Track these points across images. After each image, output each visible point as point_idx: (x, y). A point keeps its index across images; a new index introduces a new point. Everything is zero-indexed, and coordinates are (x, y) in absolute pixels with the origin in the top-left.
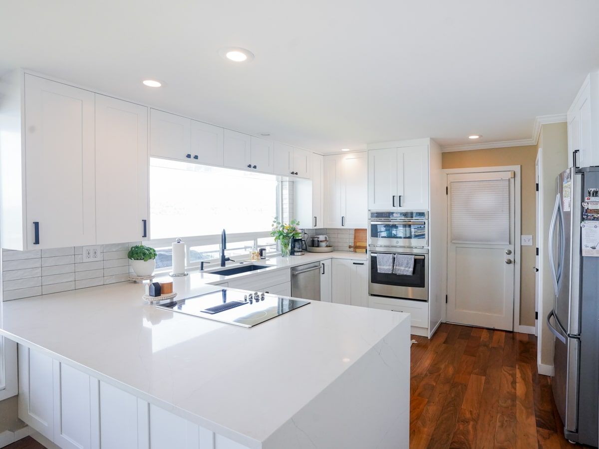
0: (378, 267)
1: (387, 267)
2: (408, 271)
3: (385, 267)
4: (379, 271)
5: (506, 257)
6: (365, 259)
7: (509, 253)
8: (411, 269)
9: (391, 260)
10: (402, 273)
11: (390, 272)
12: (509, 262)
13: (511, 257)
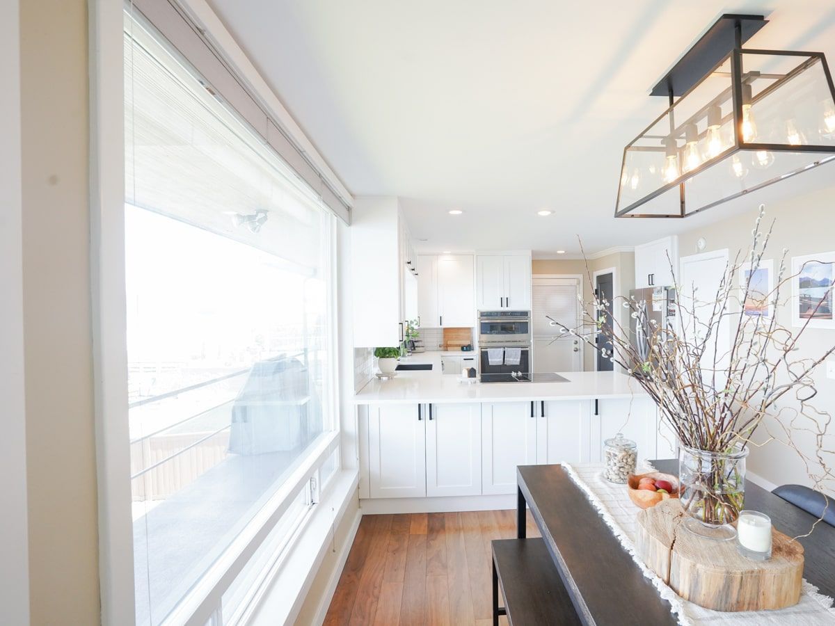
0: (490, 360)
1: (498, 360)
2: (516, 361)
3: (496, 360)
4: (490, 364)
5: (574, 346)
6: (476, 354)
7: (576, 343)
8: (519, 360)
9: (502, 353)
10: (511, 363)
11: (501, 364)
12: (576, 350)
13: (577, 346)
